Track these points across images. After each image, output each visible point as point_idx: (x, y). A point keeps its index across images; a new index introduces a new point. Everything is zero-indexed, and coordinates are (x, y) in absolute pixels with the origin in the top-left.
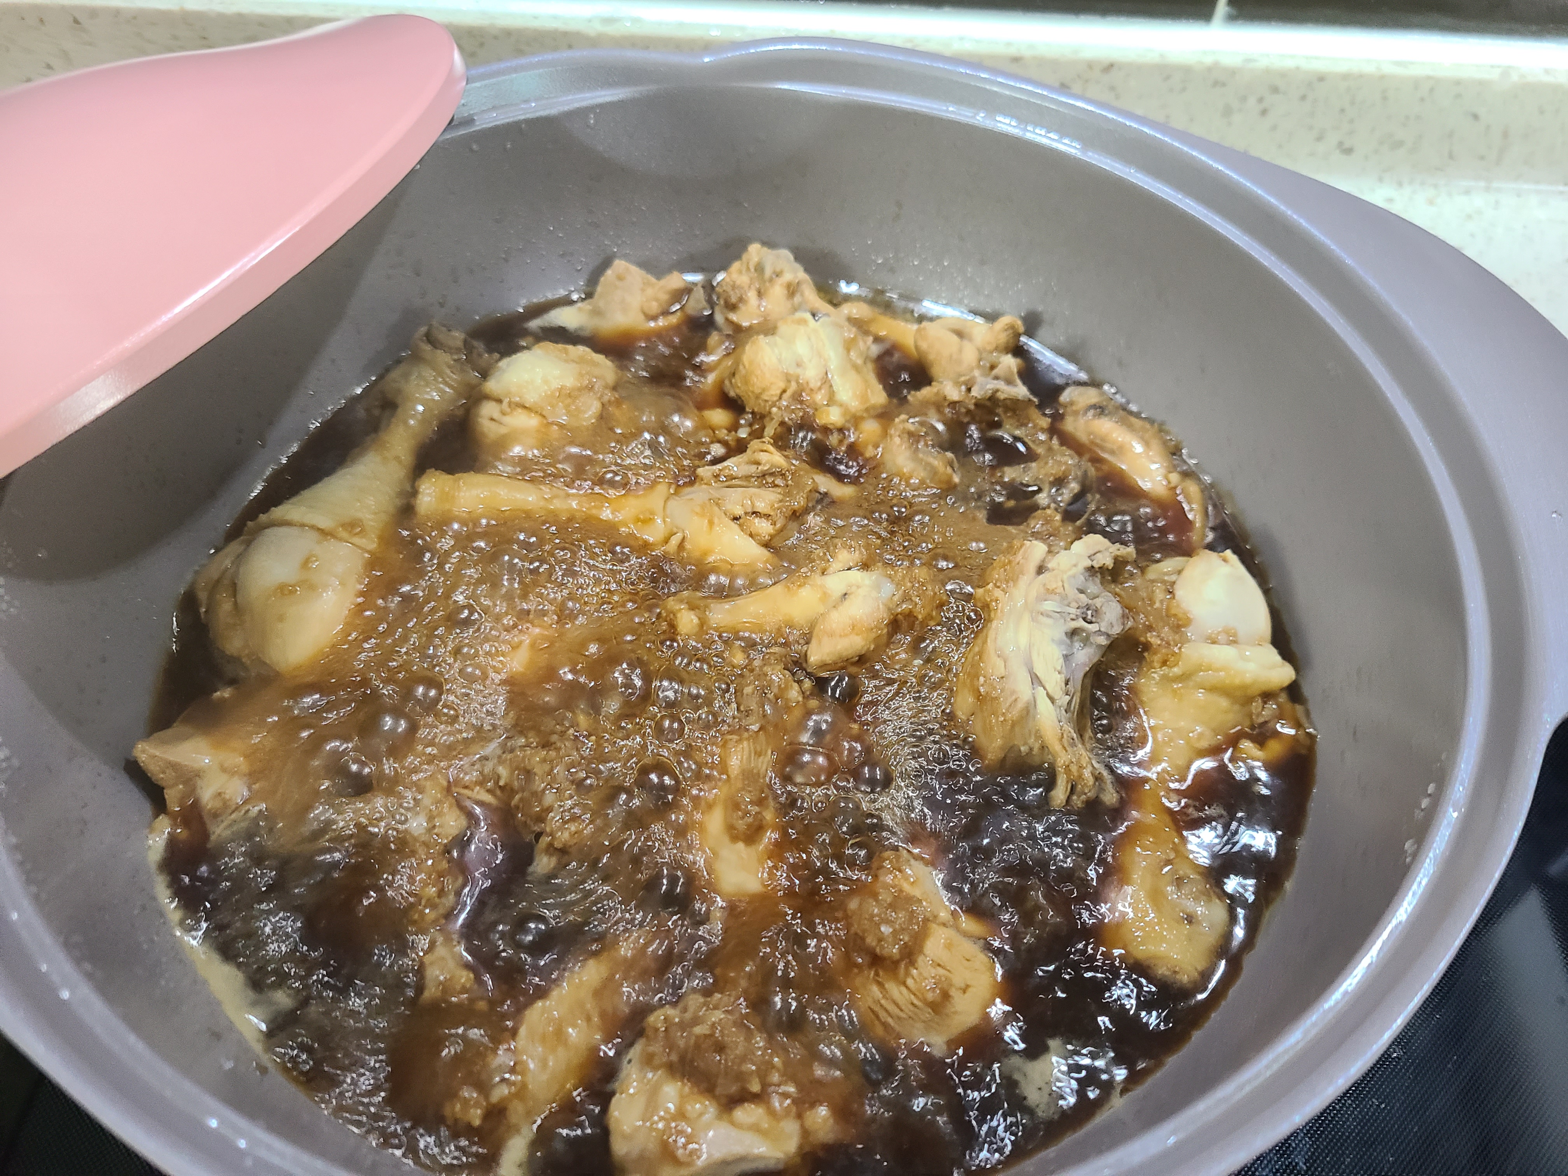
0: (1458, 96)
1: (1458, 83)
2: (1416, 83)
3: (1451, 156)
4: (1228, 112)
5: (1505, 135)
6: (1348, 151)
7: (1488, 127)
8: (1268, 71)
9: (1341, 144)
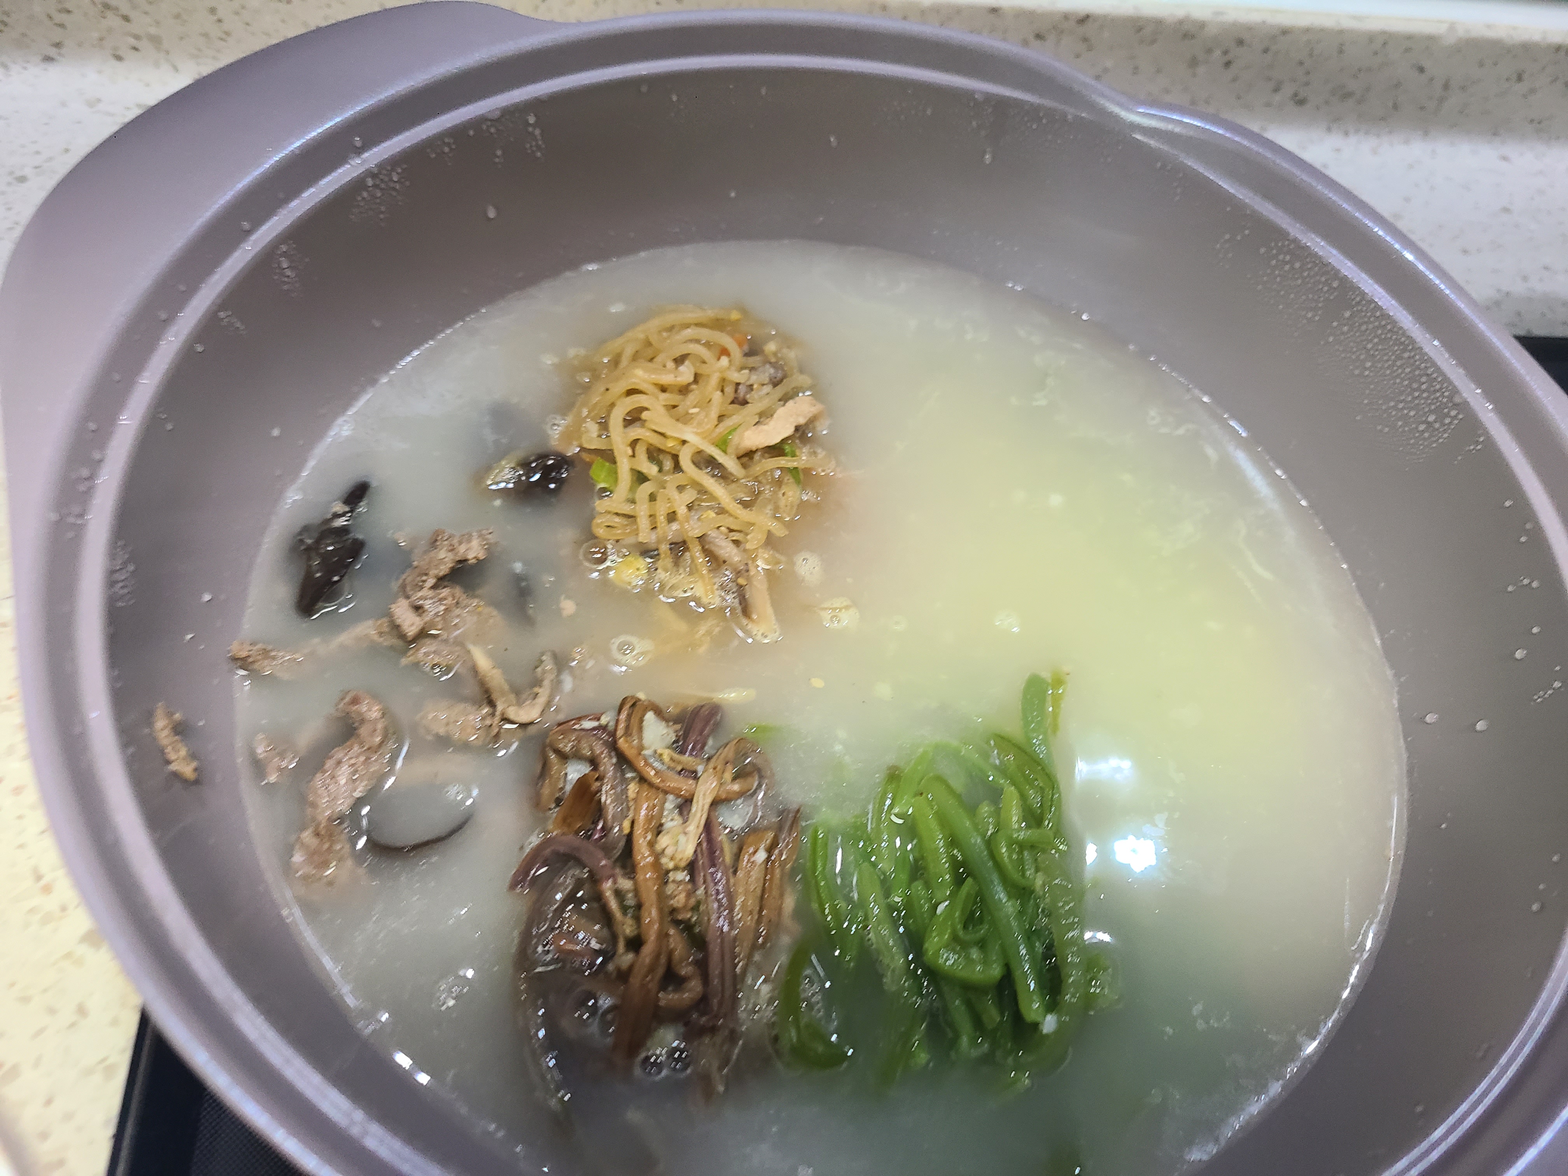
0: (1408, 50)
1: (1409, 37)
2: (1371, 37)
3: (1395, 107)
4: (1194, 63)
5: (1446, 86)
6: (1301, 102)
7: (1432, 79)
8: (1235, 24)
9: (1296, 95)
